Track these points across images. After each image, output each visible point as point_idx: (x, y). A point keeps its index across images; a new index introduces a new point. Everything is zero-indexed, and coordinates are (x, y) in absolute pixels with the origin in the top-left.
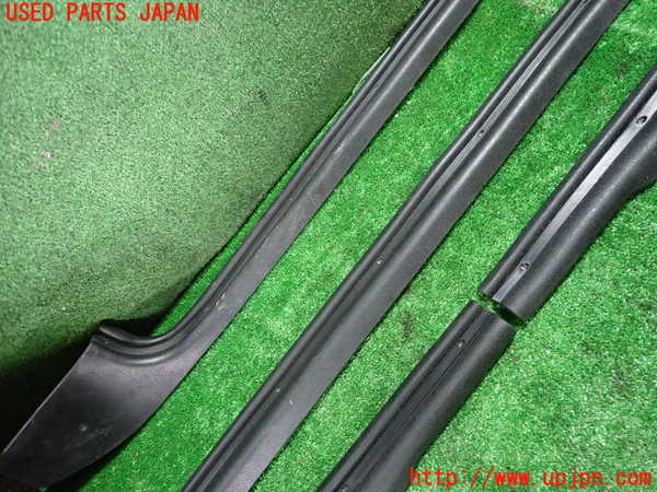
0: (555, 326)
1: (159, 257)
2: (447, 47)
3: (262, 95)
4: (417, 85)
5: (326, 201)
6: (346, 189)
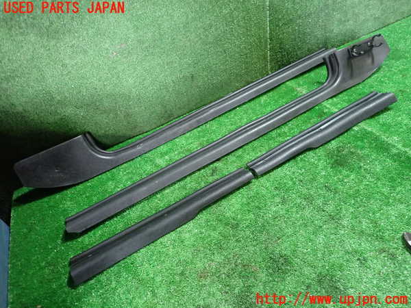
0: (268, 181)
1: (125, 116)
2: (265, 93)
3: (192, 77)
4: (250, 101)
5: (199, 127)
6: (208, 125)
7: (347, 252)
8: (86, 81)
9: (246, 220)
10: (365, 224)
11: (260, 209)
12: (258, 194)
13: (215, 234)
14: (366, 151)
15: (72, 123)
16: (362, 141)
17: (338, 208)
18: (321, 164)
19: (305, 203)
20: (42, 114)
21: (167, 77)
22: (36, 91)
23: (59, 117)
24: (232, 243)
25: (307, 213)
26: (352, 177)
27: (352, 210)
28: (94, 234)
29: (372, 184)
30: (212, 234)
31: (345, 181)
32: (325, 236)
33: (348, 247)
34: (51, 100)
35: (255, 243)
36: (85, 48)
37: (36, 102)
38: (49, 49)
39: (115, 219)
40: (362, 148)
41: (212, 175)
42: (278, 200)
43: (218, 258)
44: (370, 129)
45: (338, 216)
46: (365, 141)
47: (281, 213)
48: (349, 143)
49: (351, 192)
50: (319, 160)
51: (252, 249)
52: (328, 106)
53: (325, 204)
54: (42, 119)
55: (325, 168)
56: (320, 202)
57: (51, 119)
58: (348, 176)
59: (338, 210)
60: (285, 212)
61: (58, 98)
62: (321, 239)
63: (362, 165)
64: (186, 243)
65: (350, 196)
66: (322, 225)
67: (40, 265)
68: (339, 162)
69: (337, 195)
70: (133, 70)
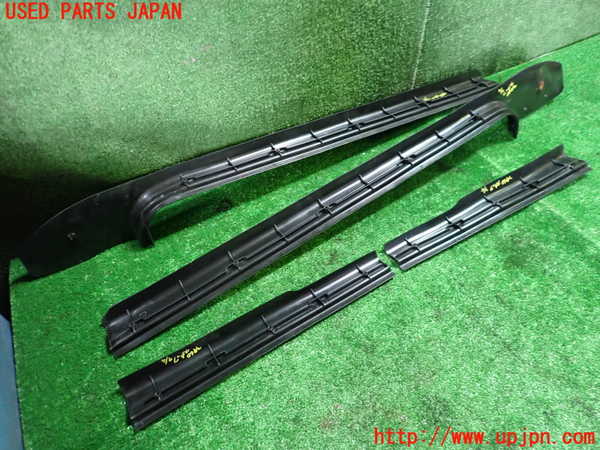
7: (529, 401)
8: (144, 101)
9: (386, 341)
10: (552, 360)
11: (404, 324)
12: (401, 300)
13: (341, 360)
14: (553, 247)
15: (115, 164)
16: (546, 229)
17: (516, 333)
18: (490, 260)
19: (468, 321)
20: (68, 149)
21: (267, 99)
22: (63, 114)
23: (95, 154)
24: (368, 376)
25: (473, 336)
26: (534, 285)
27: (533, 336)
28: (155, 346)
29: (561, 298)
30: (337, 359)
31: (525, 291)
32: (499, 374)
33: (530, 393)
34: (86, 129)
35: (399, 378)
36: (148, 47)
37: (62, 130)
38: (91, 47)
39: (186, 324)
40: (547, 241)
41: (331, 263)
42: (430, 312)
43: (348, 398)
44: (558, 212)
45: (515, 346)
46: (551, 230)
47: (435, 333)
48: (529, 230)
49: (533, 309)
50: (487, 253)
51: (396, 387)
52: (498, 167)
53: (497, 324)
54: (67, 156)
55: (495, 268)
56: (490, 321)
57: (82, 157)
58: (528, 283)
59: (515, 336)
60: (440, 332)
61: (98, 126)
62: (492, 378)
63: (547, 267)
64: (299, 371)
65: (531, 315)
66: (493, 357)
67: (70, 393)
68: (515, 258)
69: (513, 312)
70: (218, 88)
